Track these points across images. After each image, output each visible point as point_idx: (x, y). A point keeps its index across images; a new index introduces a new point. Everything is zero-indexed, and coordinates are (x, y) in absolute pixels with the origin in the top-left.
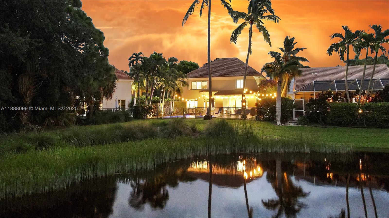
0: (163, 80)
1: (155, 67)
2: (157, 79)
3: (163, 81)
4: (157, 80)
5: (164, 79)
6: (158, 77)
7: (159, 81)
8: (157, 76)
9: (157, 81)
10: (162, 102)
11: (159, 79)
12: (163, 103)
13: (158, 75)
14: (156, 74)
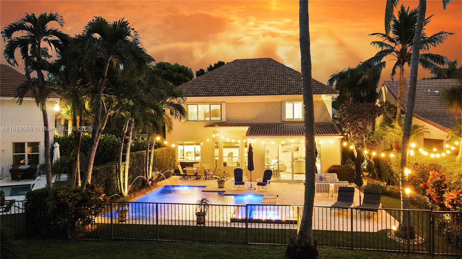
0: (127, 104)
1: (101, 64)
2: (110, 102)
3: (127, 108)
4: (109, 104)
5: (131, 103)
6: (113, 97)
7: (117, 107)
8: (109, 94)
9: (109, 108)
10: (124, 160)
11: (117, 103)
12: (127, 162)
13: (110, 91)
14: (108, 86)
